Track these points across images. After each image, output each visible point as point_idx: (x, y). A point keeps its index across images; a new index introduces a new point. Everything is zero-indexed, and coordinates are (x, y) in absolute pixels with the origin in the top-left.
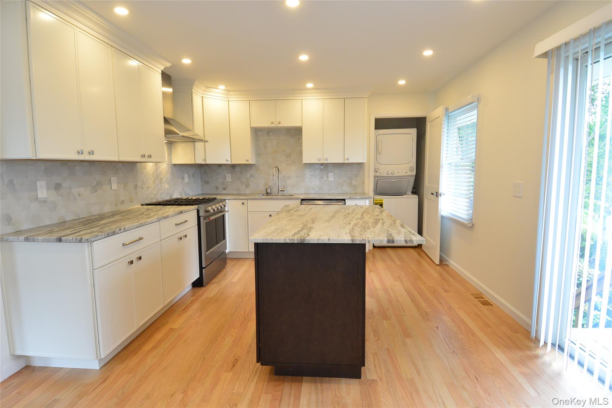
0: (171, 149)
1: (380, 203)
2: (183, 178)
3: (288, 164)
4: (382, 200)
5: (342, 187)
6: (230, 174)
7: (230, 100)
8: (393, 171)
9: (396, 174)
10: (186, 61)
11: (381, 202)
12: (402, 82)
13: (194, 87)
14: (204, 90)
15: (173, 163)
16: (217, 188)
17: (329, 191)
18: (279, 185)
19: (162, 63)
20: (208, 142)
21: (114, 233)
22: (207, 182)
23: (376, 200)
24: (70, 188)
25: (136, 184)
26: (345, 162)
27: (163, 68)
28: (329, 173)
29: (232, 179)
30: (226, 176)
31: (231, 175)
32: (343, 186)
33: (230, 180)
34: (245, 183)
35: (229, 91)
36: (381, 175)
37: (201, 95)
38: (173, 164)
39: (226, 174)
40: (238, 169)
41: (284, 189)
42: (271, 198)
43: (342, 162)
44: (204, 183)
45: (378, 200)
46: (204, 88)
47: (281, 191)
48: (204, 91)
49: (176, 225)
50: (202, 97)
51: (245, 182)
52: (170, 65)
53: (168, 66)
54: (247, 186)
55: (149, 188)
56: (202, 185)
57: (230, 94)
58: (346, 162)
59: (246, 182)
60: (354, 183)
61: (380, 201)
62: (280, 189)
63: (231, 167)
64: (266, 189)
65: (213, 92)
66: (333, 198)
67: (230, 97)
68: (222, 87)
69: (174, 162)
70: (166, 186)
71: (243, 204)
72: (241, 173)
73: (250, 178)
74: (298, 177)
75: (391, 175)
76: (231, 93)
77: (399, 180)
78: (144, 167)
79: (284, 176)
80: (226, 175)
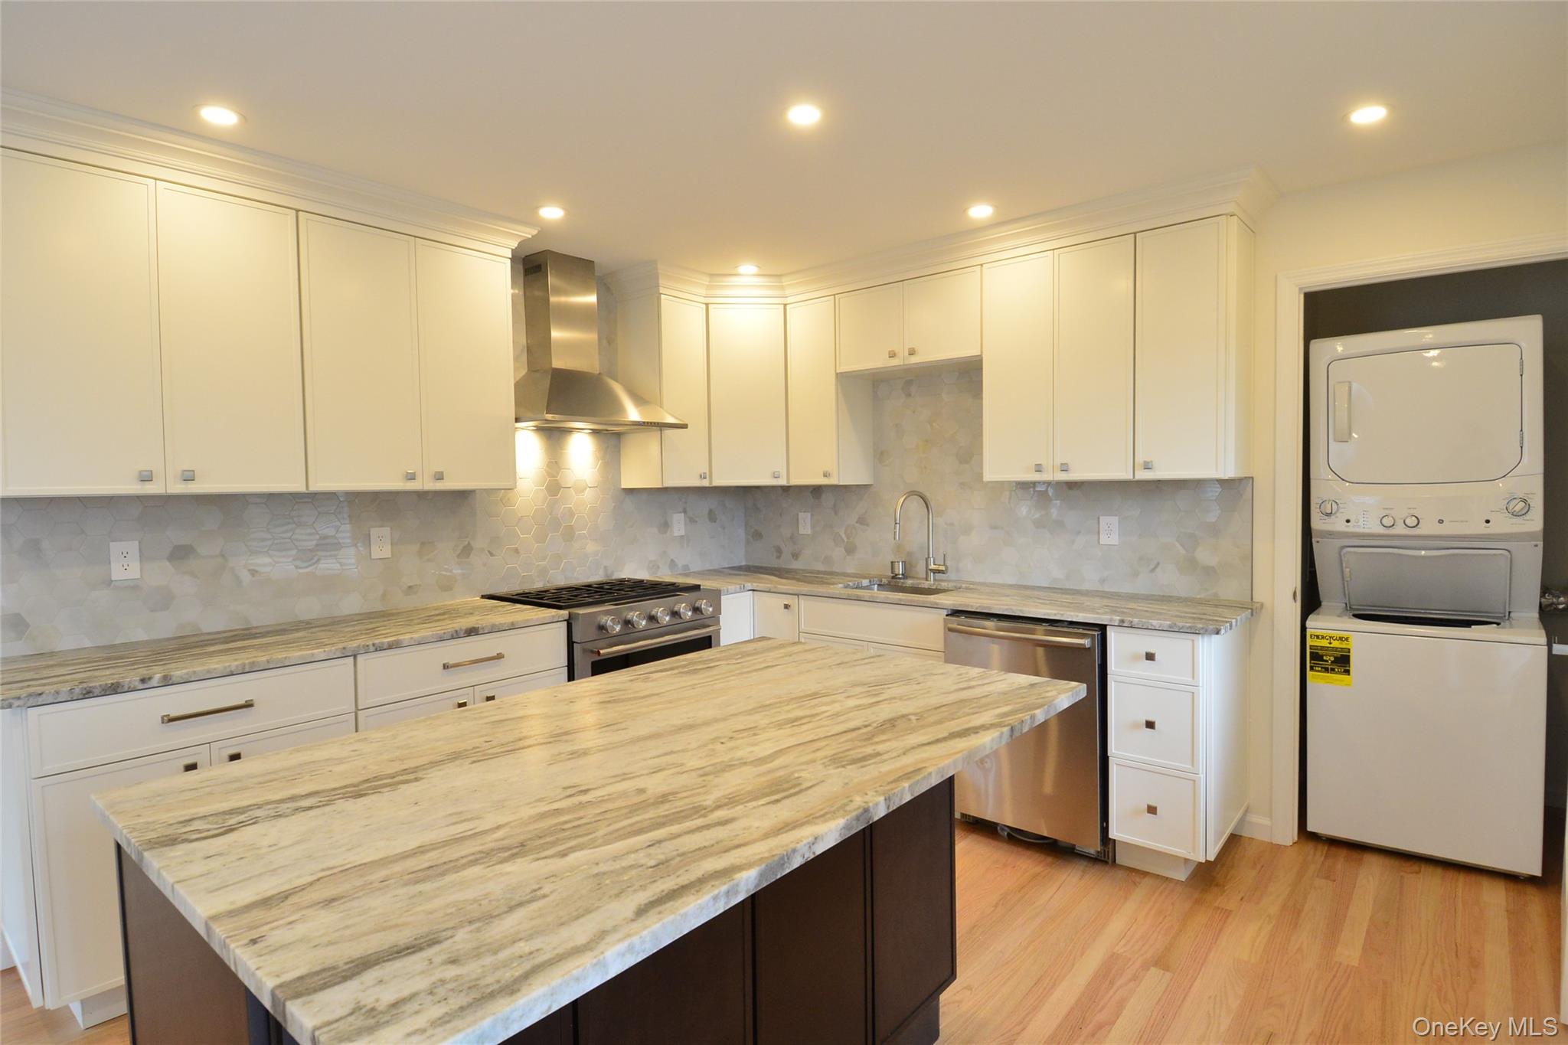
0: (619, 451)
1: (1335, 649)
2: (665, 526)
3: (962, 485)
4: (1347, 639)
5: (1153, 570)
6: (809, 514)
7: (788, 301)
8: (1412, 512)
9: (1428, 528)
10: (552, 213)
11: (1344, 646)
12: (1368, 115)
13: (661, 282)
14: (707, 283)
15: (623, 487)
16: (779, 551)
17: (1102, 581)
18: (929, 554)
19: (502, 231)
20: (687, 428)
21: (114, 689)
22: (758, 535)
23: (1318, 637)
24: (223, 556)
25: (467, 543)
26: (1138, 477)
27: (514, 244)
28: (1101, 518)
29: (813, 527)
30: (800, 517)
31: (812, 515)
32: (1159, 569)
33: (809, 532)
34: (844, 541)
35: (780, 276)
36: (1351, 528)
37: (703, 300)
38: (625, 489)
39: (800, 514)
40: (828, 499)
41: (944, 565)
42: (858, 596)
43: (1129, 476)
44: (753, 536)
45: (1323, 637)
46: (705, 280)
47: (935, 571)
48: (709, 287)
49: (445, 667)
50: (707, 305)
51: (845, 539)
52: (535, 232)
53: (530, 236)
54: (850, 550)
55: (518, 553)
56: (748, 542)
57: (784, 284)
58: (1143, 475)
59: (848, 538)
60: (1205, 555)
61: (1336, 644)
62: (932, 566)
63: (812, 492)
64: (892, 562)
65: (734, 285)
66: (1055, 615)
67: (788, 292)
68: (748, 269)
69: (626, 484)
70: (591, 547)
71: (787, 607)
72: (835, 509)
73: (857, 525)
74: (994, 527)
75: (1400, 530)
76: (786, 281)
77: (1454, 555)
78: (501, 500)
79: (952, 524)
80: (798, 515)
